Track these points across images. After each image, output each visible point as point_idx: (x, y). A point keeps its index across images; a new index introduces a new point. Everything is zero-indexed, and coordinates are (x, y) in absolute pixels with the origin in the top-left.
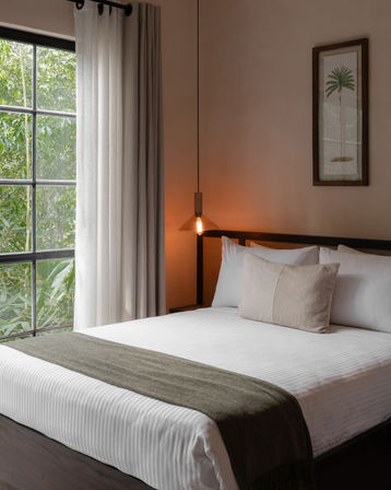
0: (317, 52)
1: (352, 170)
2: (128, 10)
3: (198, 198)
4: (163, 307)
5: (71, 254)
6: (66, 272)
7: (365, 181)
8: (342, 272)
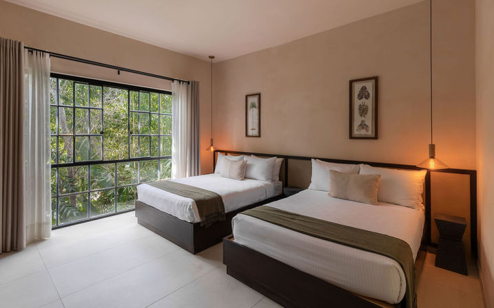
0: (247, 96)
1: (256, 133)
2: (188, 83)
3: (212, 140)
4: (200, 173)
5: (171, 157)
6: (169, 163)
7: (259, 136)
8: (248, 163)
